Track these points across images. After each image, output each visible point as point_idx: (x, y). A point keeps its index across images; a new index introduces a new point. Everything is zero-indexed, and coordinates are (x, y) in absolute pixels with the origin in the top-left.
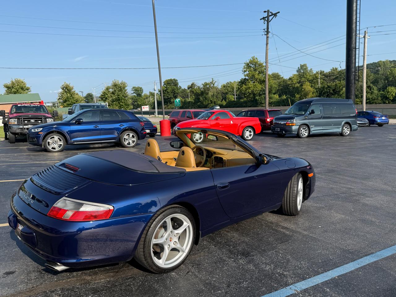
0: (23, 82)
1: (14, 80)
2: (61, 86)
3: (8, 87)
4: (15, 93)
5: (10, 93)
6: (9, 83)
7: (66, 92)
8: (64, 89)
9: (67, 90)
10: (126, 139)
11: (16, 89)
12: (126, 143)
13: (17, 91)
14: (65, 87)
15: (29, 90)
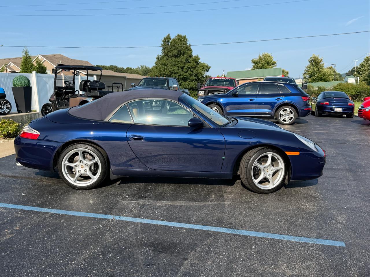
0: (270, 57)
1: (261, 55)
2: (309, 59)
3: (255, 63)
4: (261, 68)
5: (256, 68)
6: (257, 58)
7: (313, 65)
8: (311, 62)
9: (315, 63)
10: (283, 115)
11: (262, 64)
12: (281, 119)
13: (263, 66)
14: (312, 60)
15: (275, 65)
